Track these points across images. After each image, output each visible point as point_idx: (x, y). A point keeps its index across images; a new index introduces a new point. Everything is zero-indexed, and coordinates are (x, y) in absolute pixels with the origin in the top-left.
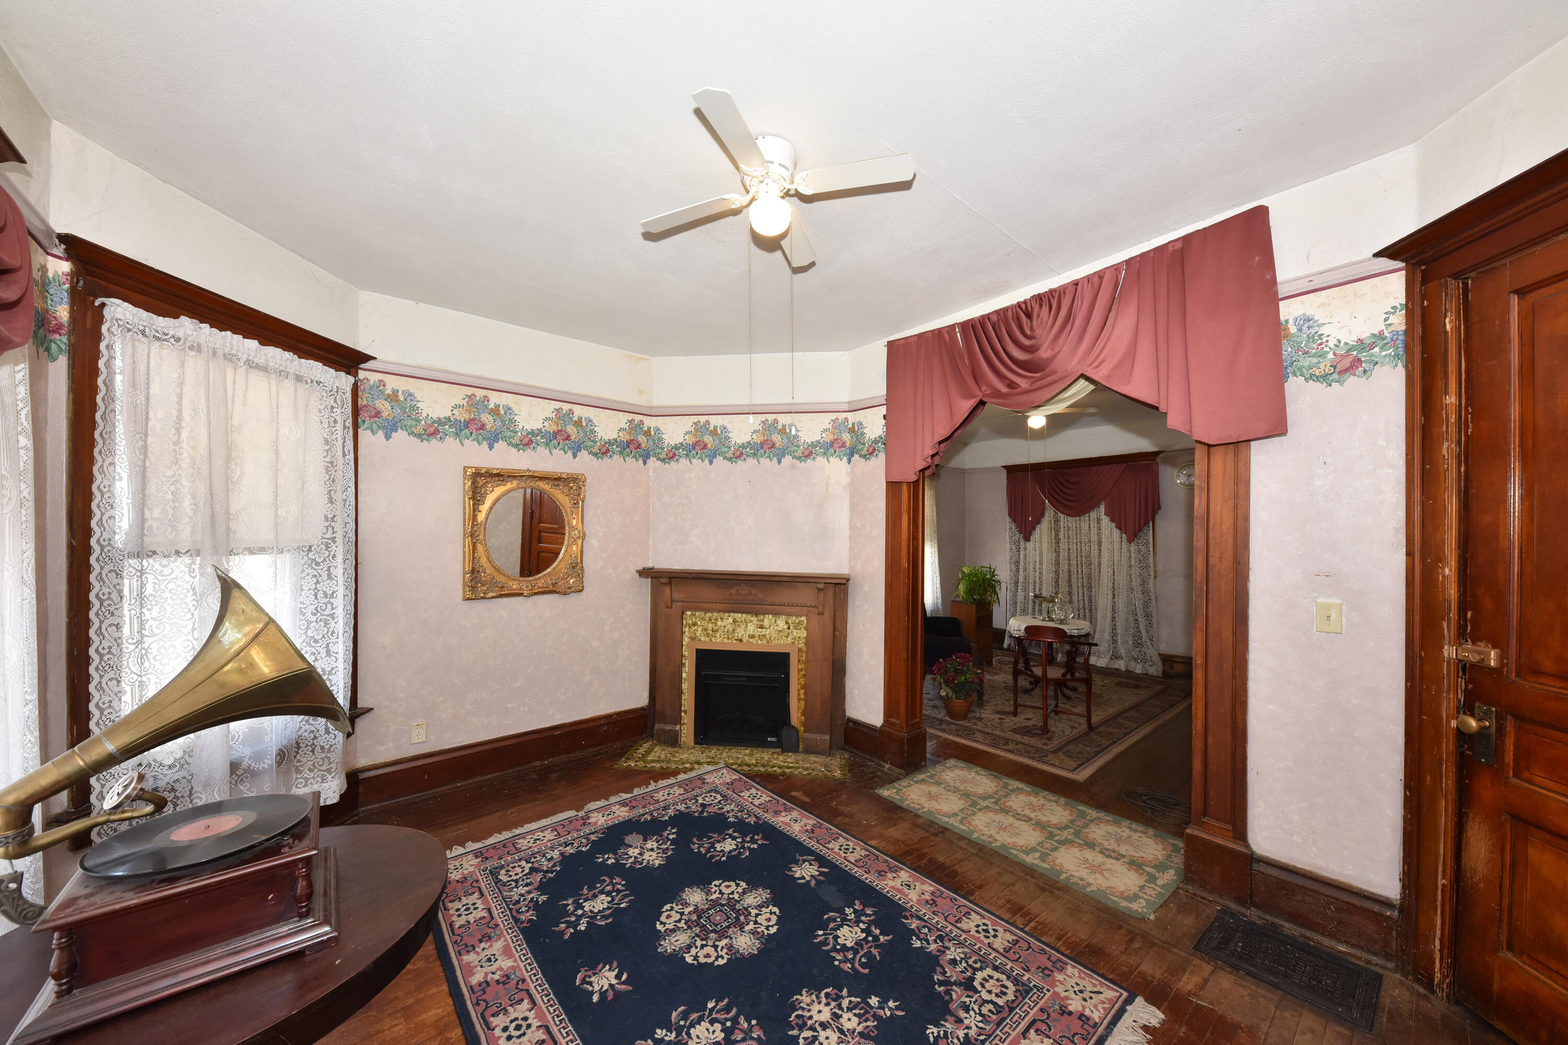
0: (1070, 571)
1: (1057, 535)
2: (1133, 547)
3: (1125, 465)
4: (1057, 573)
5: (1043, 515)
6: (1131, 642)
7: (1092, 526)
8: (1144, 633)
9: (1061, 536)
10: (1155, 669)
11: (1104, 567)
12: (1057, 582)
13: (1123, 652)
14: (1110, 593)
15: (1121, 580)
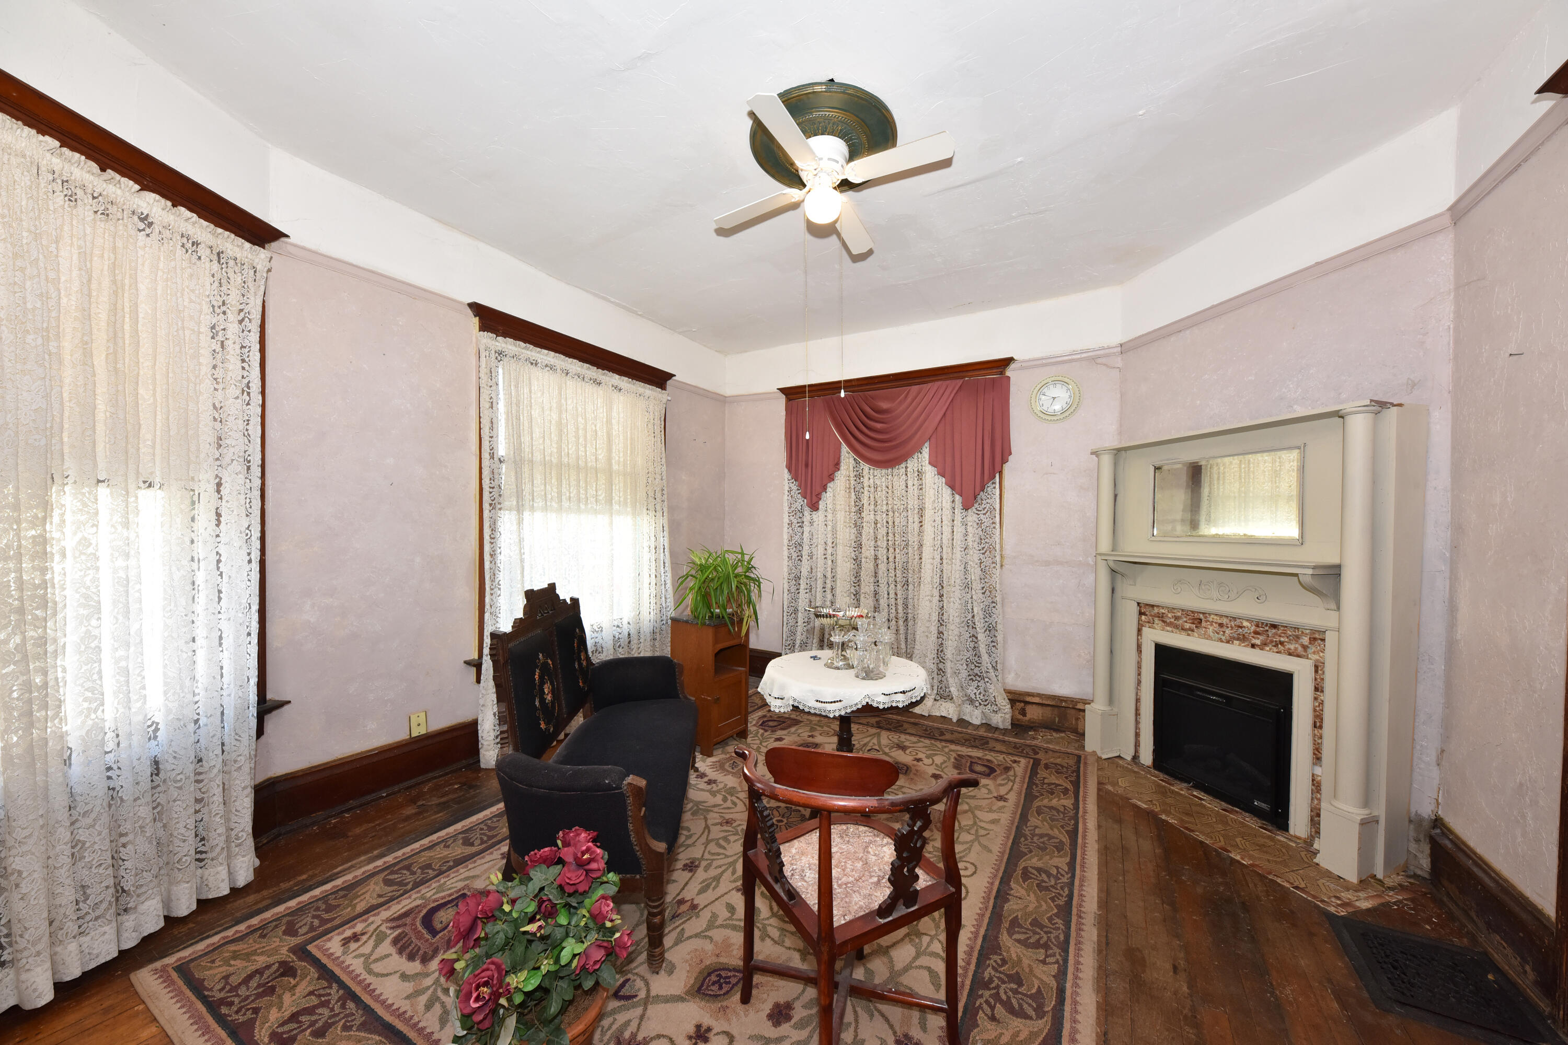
0: (876, 558)
1: (858, 499)
2: (972, 517)
3: (960, 382)
4: (857, 561)
5: (837, 466)
6: (964, 674)
7: (910, 484)
8: (985, 657)
9: (865, 501)
10: (1002, 717)
11: (927, 552)
12: (857, 576)
13: (954, 690)
14: (936, 594)
15: (954, 573)
